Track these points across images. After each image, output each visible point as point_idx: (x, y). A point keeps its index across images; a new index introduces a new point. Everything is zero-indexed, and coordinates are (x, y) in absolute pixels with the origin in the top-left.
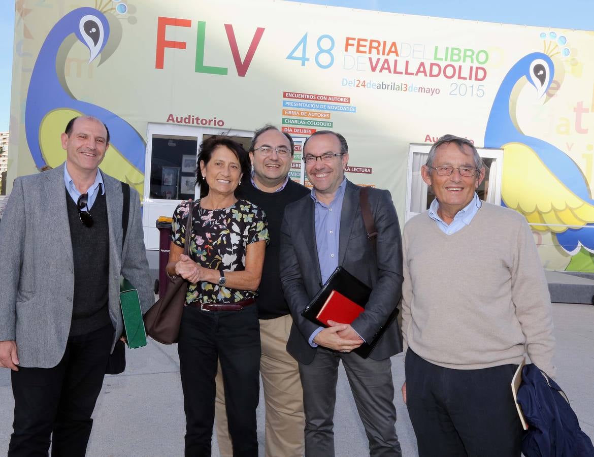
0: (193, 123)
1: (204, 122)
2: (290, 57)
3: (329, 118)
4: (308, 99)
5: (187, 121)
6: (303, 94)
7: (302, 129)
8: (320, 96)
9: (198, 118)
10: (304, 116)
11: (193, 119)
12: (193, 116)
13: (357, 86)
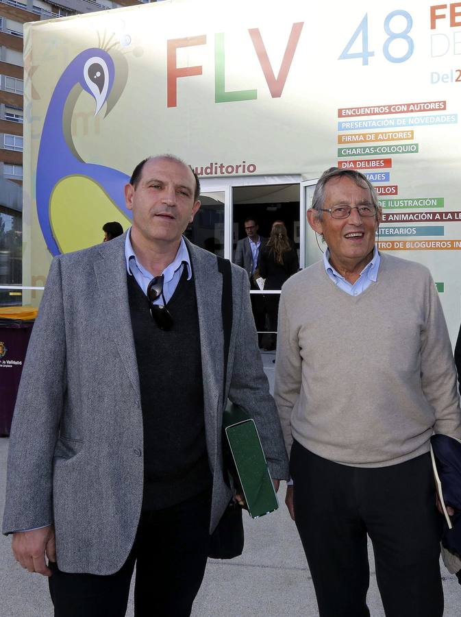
0: (216, 173)
1: (230, 169)
2: (345, 56)
3: (412, 138)
4: (377, 114)
5: (209, 171)
6: (368, 108)
7: (368, 161)
8: (396, 105)
9: (222, 165)
10: (371, 141)
11: (216, 167)
12: (216, 164)
13: (457, 80)
